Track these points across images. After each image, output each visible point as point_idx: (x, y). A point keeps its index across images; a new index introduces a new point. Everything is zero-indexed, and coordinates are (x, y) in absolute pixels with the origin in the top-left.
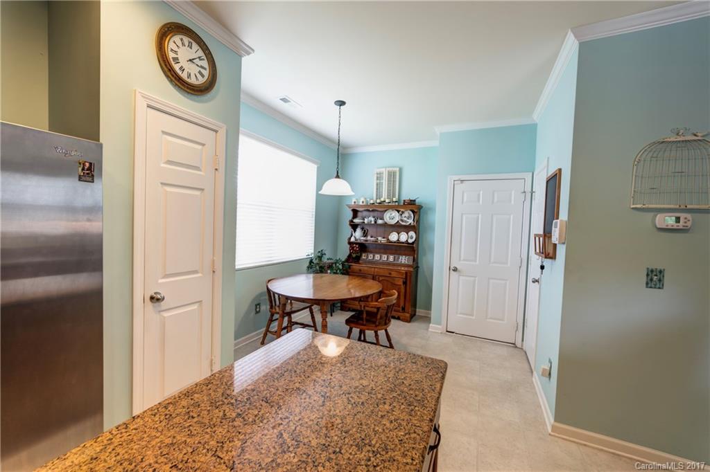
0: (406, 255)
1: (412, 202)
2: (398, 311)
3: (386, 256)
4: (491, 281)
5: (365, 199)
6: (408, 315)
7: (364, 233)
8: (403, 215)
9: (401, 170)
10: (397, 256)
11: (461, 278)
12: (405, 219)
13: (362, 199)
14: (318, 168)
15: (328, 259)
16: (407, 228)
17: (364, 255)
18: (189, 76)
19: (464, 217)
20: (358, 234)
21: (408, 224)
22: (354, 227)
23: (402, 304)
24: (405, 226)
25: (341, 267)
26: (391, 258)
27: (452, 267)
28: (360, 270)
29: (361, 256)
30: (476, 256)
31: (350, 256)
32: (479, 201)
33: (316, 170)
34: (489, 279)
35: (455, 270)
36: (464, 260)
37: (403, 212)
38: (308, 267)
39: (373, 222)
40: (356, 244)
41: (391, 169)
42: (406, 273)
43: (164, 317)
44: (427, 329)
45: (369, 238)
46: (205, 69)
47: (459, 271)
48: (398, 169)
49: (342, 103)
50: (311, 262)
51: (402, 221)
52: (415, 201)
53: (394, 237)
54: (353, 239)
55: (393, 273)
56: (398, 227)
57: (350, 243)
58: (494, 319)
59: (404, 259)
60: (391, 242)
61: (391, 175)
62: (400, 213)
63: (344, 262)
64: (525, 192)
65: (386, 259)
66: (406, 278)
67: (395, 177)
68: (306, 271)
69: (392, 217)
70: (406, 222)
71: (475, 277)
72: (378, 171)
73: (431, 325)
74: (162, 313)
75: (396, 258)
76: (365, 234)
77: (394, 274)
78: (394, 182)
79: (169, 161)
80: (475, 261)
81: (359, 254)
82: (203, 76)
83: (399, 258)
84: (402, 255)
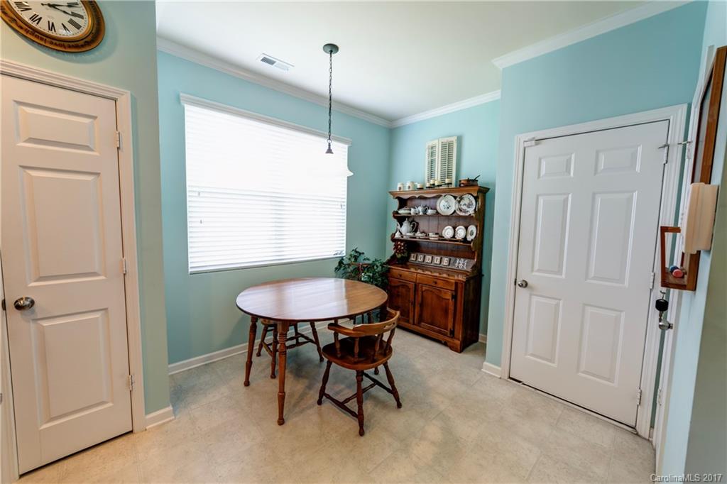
0: (465, 258)
1: (471, 183)
2: (446, 335)
3: (439, 258)
4: (589, 310)
5: (413, 182)
6: (458, 342)
7: (413, 227)
8: (462, 203)
9: (460, 139)
10: (453, 259)
11: (535, 299)
12: (464, 207)
13: (408, 184)
14: (349, 148)
15: (365, 259)
16: (467, 221)
17: (413, 255)
18: (52, 27)
19: (541, 201)
20: (405, 229)
21: (467, 214)
22: (401, 220)
23: (450, 326)
24: (465, 218)
25: (380, 269)
26: (445, 261)
27: (519, 282)
28: (401, 276)
29: (409, 256)
30: (560, 266)
31: (393, 257)
32: (568, 170)
33: (346, 150)
34: (585, 305)
35: (525, 285)
36: (539, 271)
37: (461, 198)
38: (336, 269)
39: (421, 213)
40: (402, 241)
41: (445, 140)
42: (456, 284)
43: (43, 327)
44: (480, 368)
45: (418, 234)
46: (81, 17)
47: (531, 288)
48: (454, 139)
49: (332, 48)
50: (341, 263)
51: (461, 210)
52: (475, 181)
53: (448, 232)
54: (397, 236)
55: (439, 281)
56: (455, 219)
57: (394, 240)
58: (594, 375)
59: (463, 264)
60: (445, 240)
61: (447, 148)
62: (458, 199)
63: (384, 264)
64: (667, 145)
65: (438, 262)
66: (456, 290)
67: (451, 150)
68: (334, 274)
69: (446, 205)
70: (465, 212)
71: (560, 300)
72: (430, 144)
73: (485, 363)
74: (39, 322)
75: (452, 262)
76: (415, 228)
77: (440, 284)
78: (450, 156)
79: (30, 138)
80: (560, 272)
81: (406, 255)
82: (78, 27)
83: (455, 261)
84: (460, 257)
